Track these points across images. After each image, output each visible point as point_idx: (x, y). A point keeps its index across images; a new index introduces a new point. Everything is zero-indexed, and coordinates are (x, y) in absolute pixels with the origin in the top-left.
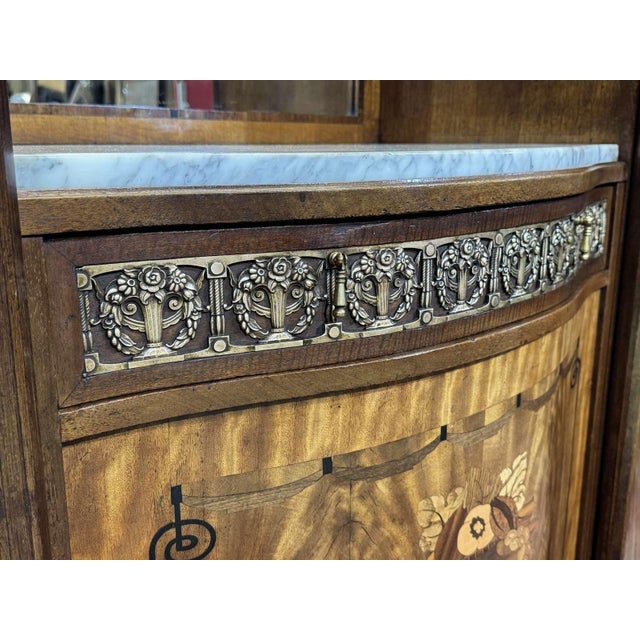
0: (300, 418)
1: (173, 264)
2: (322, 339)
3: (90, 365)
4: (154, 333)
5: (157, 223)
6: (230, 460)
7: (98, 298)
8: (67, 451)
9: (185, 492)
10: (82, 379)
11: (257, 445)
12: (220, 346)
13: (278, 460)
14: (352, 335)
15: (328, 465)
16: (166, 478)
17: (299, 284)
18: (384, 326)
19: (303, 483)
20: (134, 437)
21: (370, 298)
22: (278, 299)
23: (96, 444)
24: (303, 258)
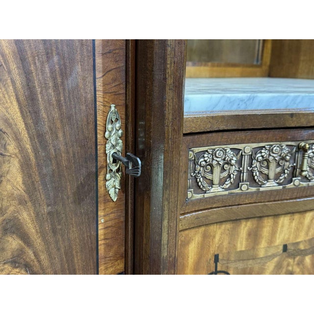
0: (275, 224)
1: (228, 148)
2: (290, 186)
3: (189, 195)
4: (216, 181)
5: (226, 128)
6: (241, 244)
7: (195, 163)
9: (220, 257)
10: (186, 201)
11: (255, 236)
12: (244, 187)
13: (263, 244)
14: (305, 184)
15: (285, 248)
16: (213, 250)
17: (283, 159)
19: (273, 256)
20: (202, 229)
22: (273, 165)
23: (187, 232)
24: (287, 145)
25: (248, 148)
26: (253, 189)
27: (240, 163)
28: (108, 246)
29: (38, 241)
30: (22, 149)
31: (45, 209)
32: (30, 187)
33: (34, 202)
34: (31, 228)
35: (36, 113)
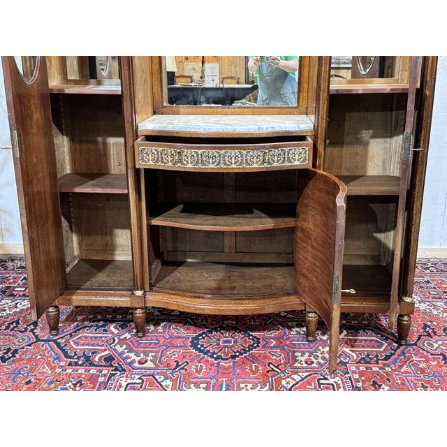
3: (140, 162)
12: (159, 163)
14: (183, 166)
17: (173, 155)
18: (190, 165)
21: (187, 159)
22: (169, 157)
24: (173, 150)
26: (163, 164)
27: (158, 154)
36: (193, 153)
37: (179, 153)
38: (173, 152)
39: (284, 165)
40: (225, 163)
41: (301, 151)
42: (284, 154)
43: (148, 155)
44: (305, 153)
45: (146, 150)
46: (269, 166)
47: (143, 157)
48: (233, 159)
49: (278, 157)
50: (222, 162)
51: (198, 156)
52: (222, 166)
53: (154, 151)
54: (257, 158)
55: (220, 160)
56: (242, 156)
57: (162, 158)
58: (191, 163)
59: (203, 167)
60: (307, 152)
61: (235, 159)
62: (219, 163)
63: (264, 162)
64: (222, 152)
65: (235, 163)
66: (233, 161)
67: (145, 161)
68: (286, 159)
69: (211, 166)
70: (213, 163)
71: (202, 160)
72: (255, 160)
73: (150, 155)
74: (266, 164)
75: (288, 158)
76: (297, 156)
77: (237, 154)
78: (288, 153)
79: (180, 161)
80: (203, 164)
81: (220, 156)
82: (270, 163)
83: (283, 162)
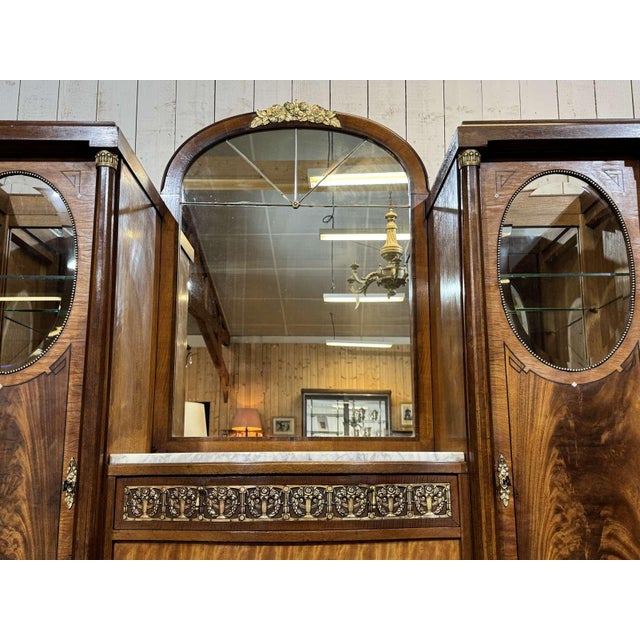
0: (189, 550)
1: (151, 487)
2: (196, 520)
3: (124, 517)
4: (145, 510)
7: (130, 496)
8: (116, 545)
10: (122, 521)
12: (162, 517)
14: (208, 520)
17: (189, 498)
18: (222, 518)
20: (137, 545)
21: (216, 506)
22: (182, 503)
23: (125, 545)
24: (190, 488)
25: (165, 488)
26: (169, 519)
27: (160, 499)
28: (64, 536)
29: (28, 521)
30: (27, 475)
31: (33, 506)
32: (28, 495)
33: (29, 500)
34: (26, 514)
35: (35, 460)
36: (230, 493)
37: (202, 492)
38: (190, 493)
39: (406, 517)
40: (292, 512)
41: (436, 491)
42: (405, 496)
43: (141, 503)
44: (444, 495)
45: (139, 493)
46: (377, 518)
47: (131, 506)
48: (308, 502)
49: (395, 502)
50: (286, 509)
51: (238, 497)
52: (286, 517)
53: (153, 493)
54: (355, 502)
55: (282, 506)
56: (325, 497)
57: (168, 506)
58: (224, 513)
59: (247, 520)
60: (448, 494)
61: (312, 503)
62: (281, 511)
63: (367, 510)
64: (287, 489)
65: (312, 512)
66: (308, 506)
67: (134, 516)
68: (410, 507)
69: (264, 517)
70: (268, 512)
71: (247, 506)
72: (351, 506)
73: (145, 503)
74: (371, 515)
75: (414, 504)
76: (429, 500)
77: (316, 492)
78: (413, 494)
79: (203, 510)
80: (249, 514)
81: (282, 497)
82: (378, 513)
83: (404, 512)
